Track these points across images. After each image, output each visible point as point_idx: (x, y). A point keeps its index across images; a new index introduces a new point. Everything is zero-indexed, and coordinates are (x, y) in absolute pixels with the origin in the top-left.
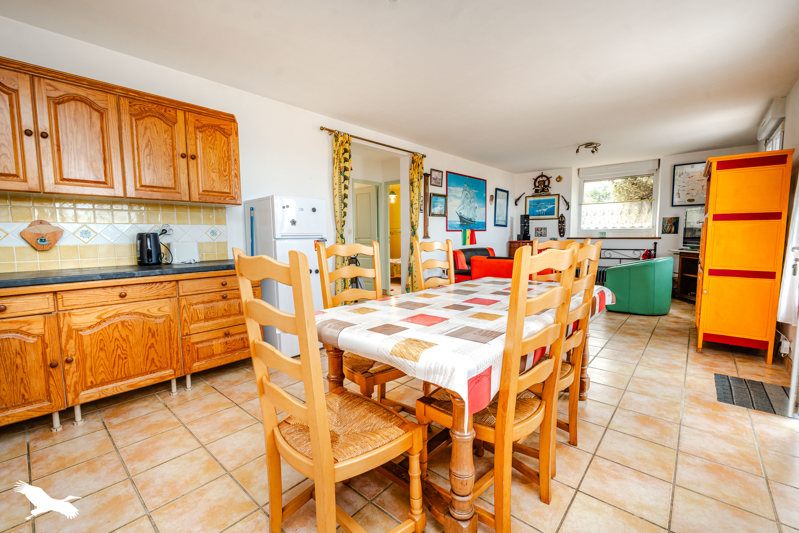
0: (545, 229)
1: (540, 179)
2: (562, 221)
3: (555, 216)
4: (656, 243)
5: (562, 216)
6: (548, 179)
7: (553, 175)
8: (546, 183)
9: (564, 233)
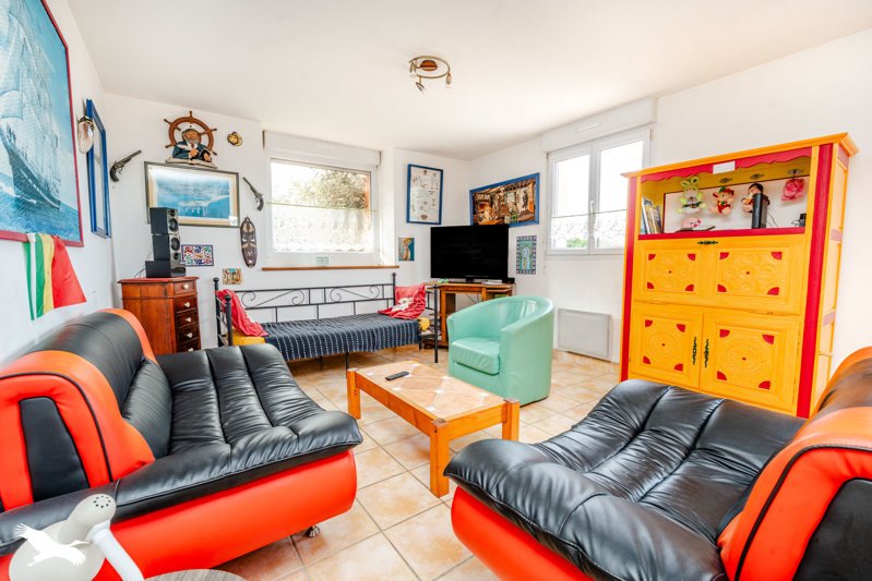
0: (210, 248)
1: (185, 126)
2: (247, 232)
3: (233, 220)
4: (394, 275)
5: (247, 222)
6: (209, 132)
7: (222, 126)
8: (205, 140)
9: (254, 258)
